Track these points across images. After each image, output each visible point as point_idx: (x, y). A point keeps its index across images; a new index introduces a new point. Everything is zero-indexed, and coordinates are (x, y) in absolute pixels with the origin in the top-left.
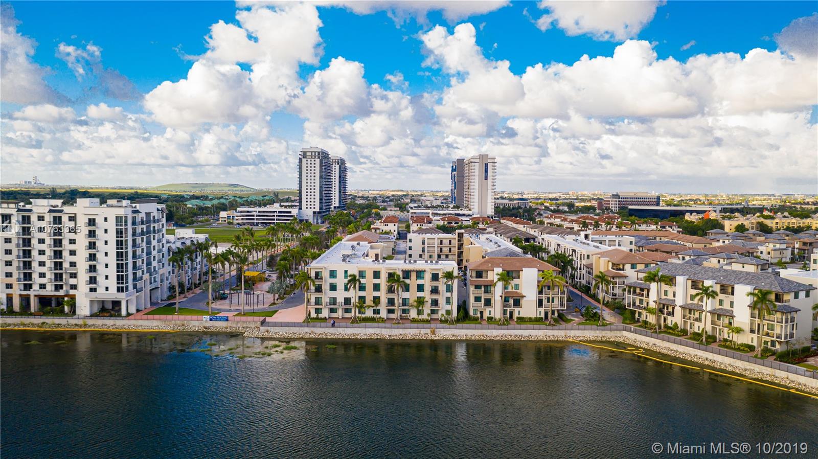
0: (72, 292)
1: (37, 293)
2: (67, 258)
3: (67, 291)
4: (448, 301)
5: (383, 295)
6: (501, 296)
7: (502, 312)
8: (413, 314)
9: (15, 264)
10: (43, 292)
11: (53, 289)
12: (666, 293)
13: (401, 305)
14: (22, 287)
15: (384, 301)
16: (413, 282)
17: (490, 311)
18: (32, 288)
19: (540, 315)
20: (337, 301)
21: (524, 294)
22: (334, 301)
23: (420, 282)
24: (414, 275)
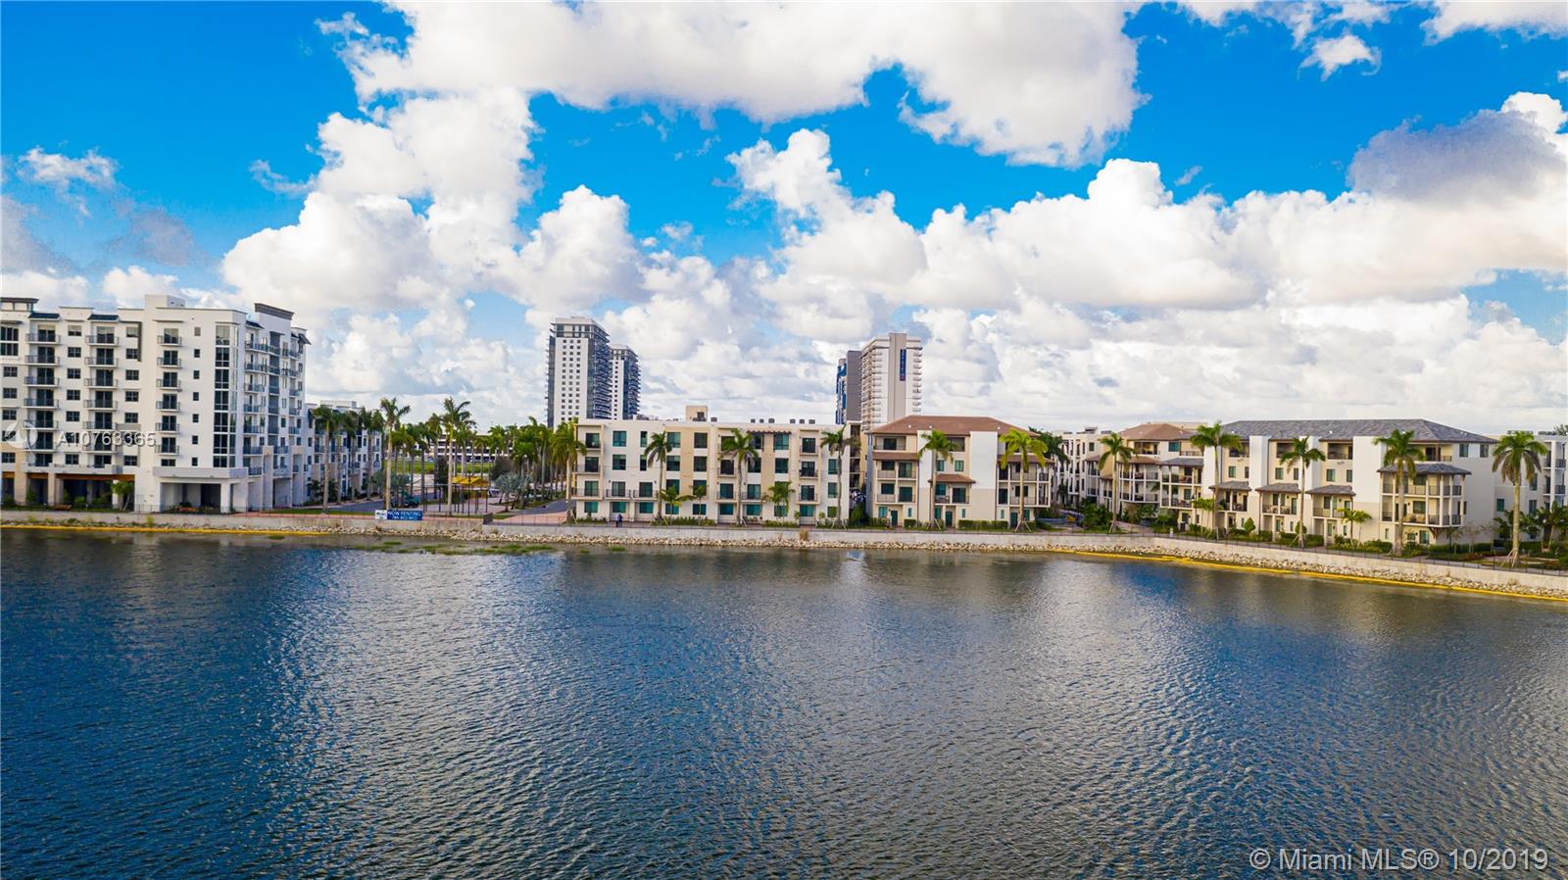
0: (127, 470)
1: (60, 471)
2: (121, 405)
3: (118, 469)
4: (833, 490)
5: (712, 478)
6: (931, 482)
7: (933, 513)
8: (768, 513)
9: (22, 415)
10: (72, 469)
11: (92, 462)
12: (1232, 470)
13: (745, 495)
14: (33, 460)
15: (713, 488)
16: (768, 454)
17: (910, 510)
18: (51, 462)
19: (1002, 517)
20: (627, 488)
21: (972, 478)
22: (620, 488)
23: (781, 454)
24: (769, 442)
